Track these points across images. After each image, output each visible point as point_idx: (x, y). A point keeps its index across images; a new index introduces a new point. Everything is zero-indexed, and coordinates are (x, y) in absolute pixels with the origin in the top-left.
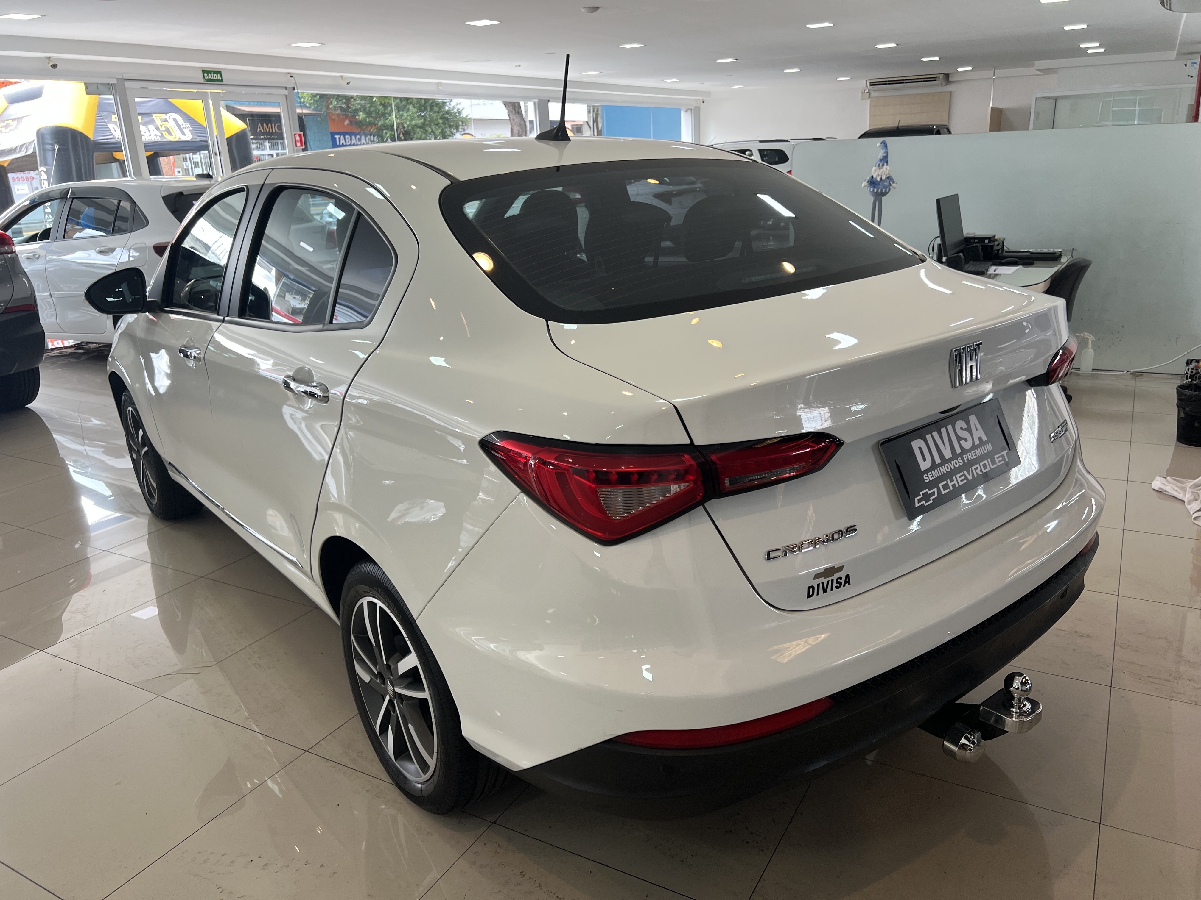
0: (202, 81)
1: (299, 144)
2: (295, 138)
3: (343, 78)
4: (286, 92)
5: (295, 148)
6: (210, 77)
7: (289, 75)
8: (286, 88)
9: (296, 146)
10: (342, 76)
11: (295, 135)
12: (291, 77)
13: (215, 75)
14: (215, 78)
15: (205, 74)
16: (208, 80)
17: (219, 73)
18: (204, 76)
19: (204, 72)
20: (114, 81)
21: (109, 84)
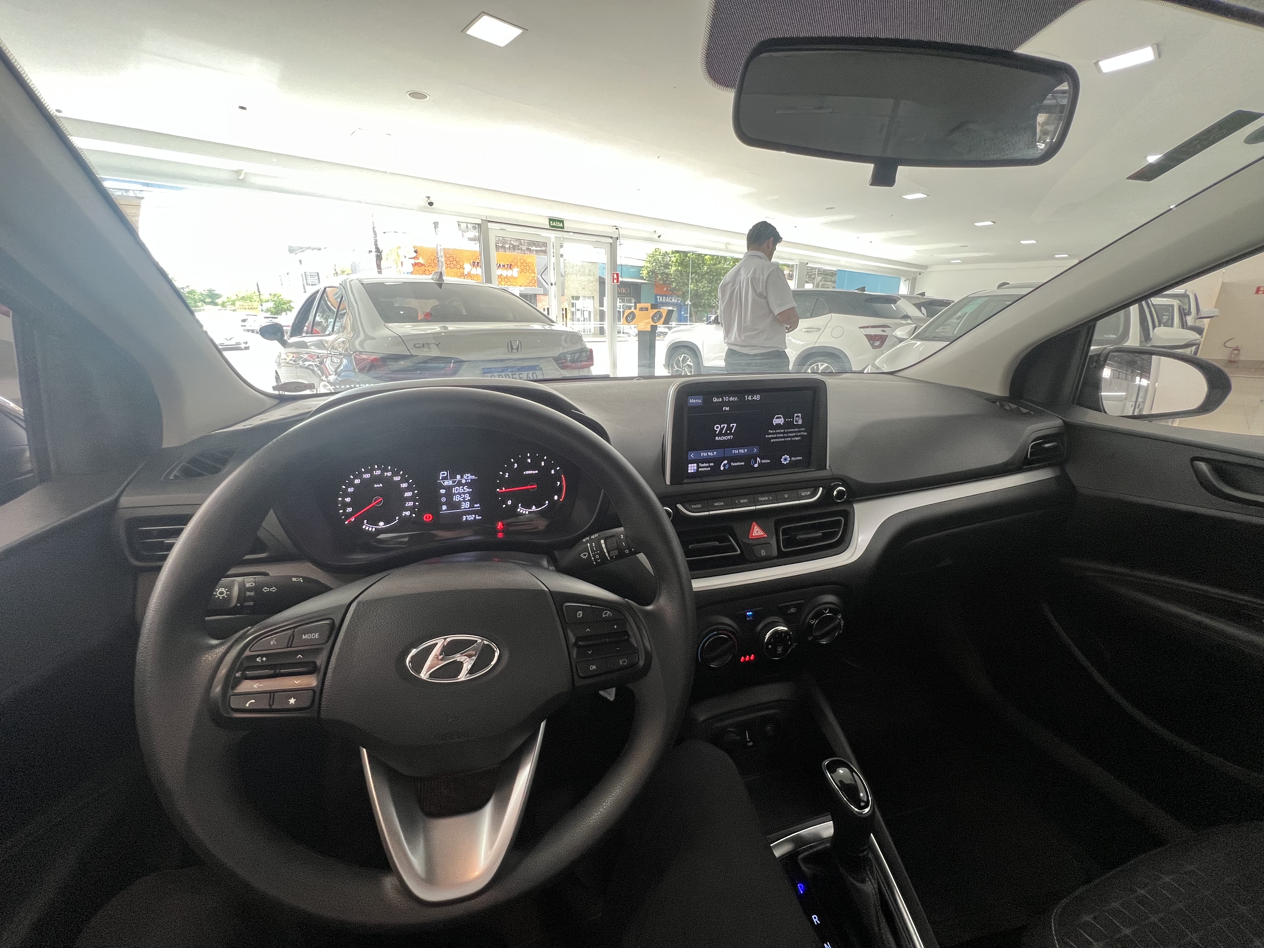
0: (548, 227)
1: (615, 281)
2: (613, 277)
3: (656, 232)
4: (611, 241)
6: (554, 224)
7: (615, 228)
8: (612, 238)
9: (613, 282)
11: (613, 274)
13: (559, 223)
14: (559, 226)
16: (553, 227)
17: (562, 221)
18: (550, 223)
19: (550, 220)
20: (480, 222)
21: (476, 224)
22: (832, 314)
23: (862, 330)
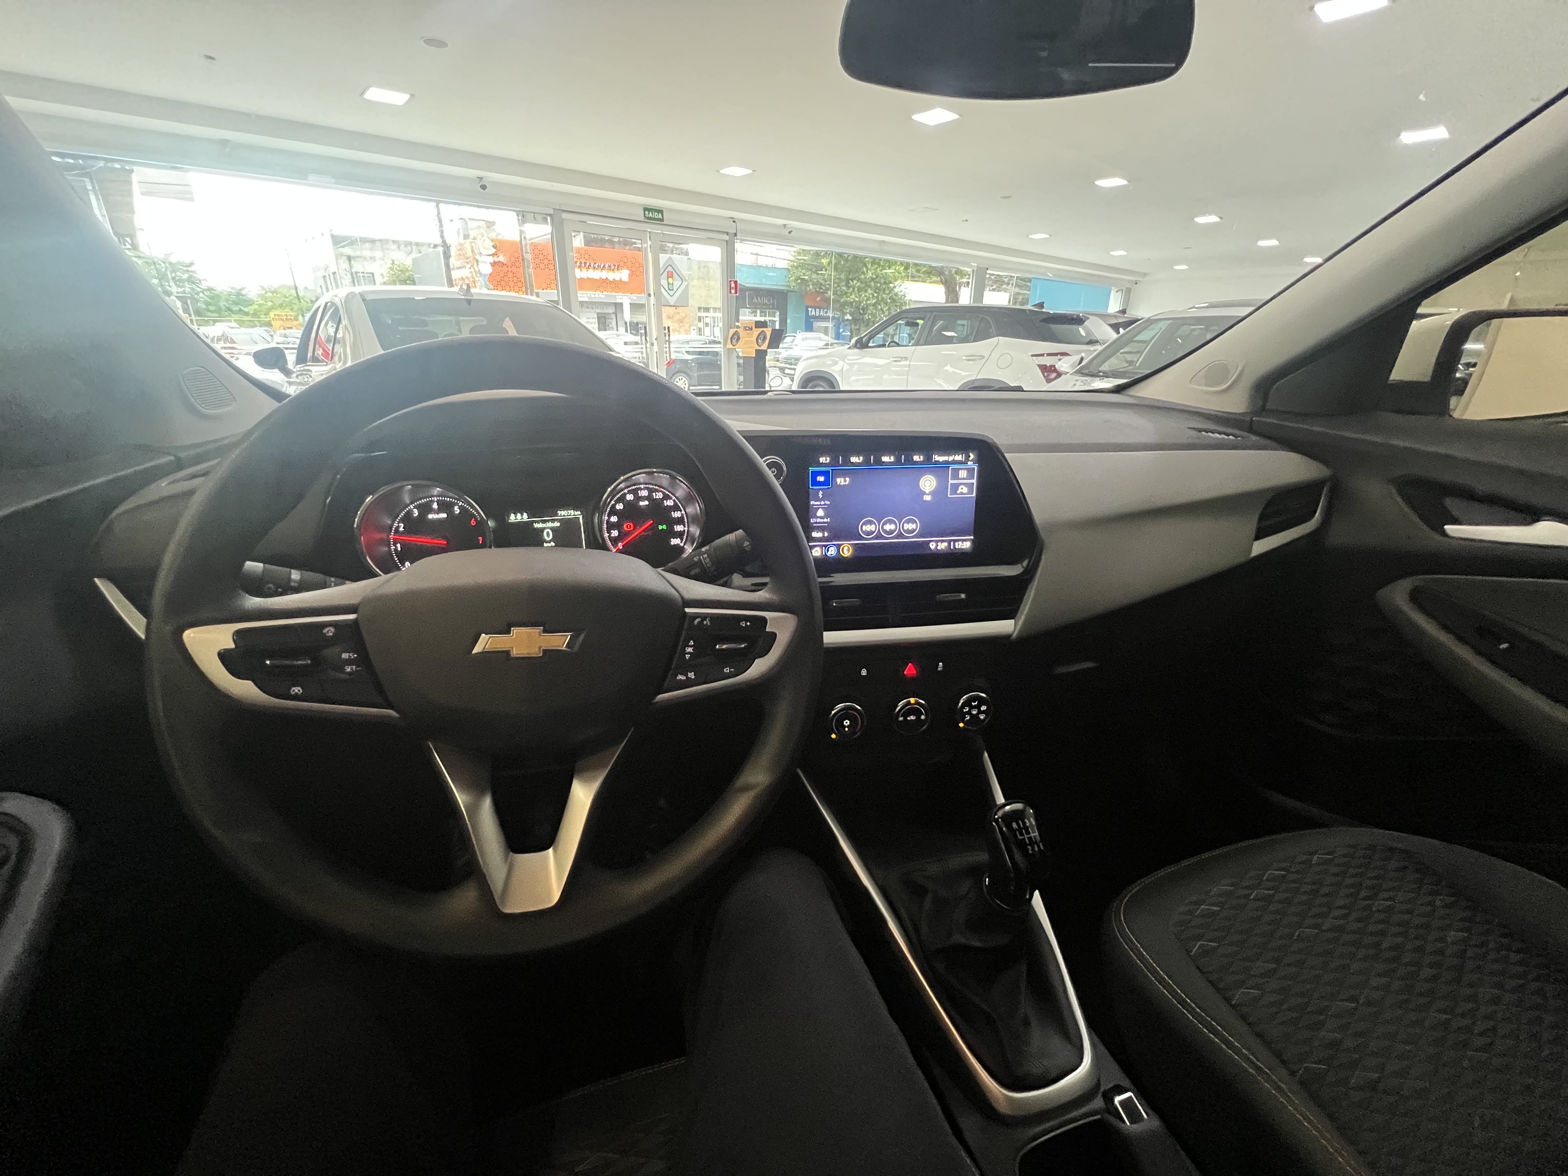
0: (642, 219)
1: (733, 291)
2: (730, 285)
3: (787, 226)
4: (727, 238)
5: (729, 294)
6: (651, 215)
7: (732, 220)
8: (727, 233)
9: (731, 293)
10: (785, 225)
11: (731, 281)
12: (734, 222)
13: (656, 213)
14: (656, 217)
15: (646, 212)
16: (649, 218)
17: (660, 211)
18: (645, 214)
19: (645, 209)
20: (551, 212)
21: (546, 214)
22: (1000, 337)
23: (1034, 358)
